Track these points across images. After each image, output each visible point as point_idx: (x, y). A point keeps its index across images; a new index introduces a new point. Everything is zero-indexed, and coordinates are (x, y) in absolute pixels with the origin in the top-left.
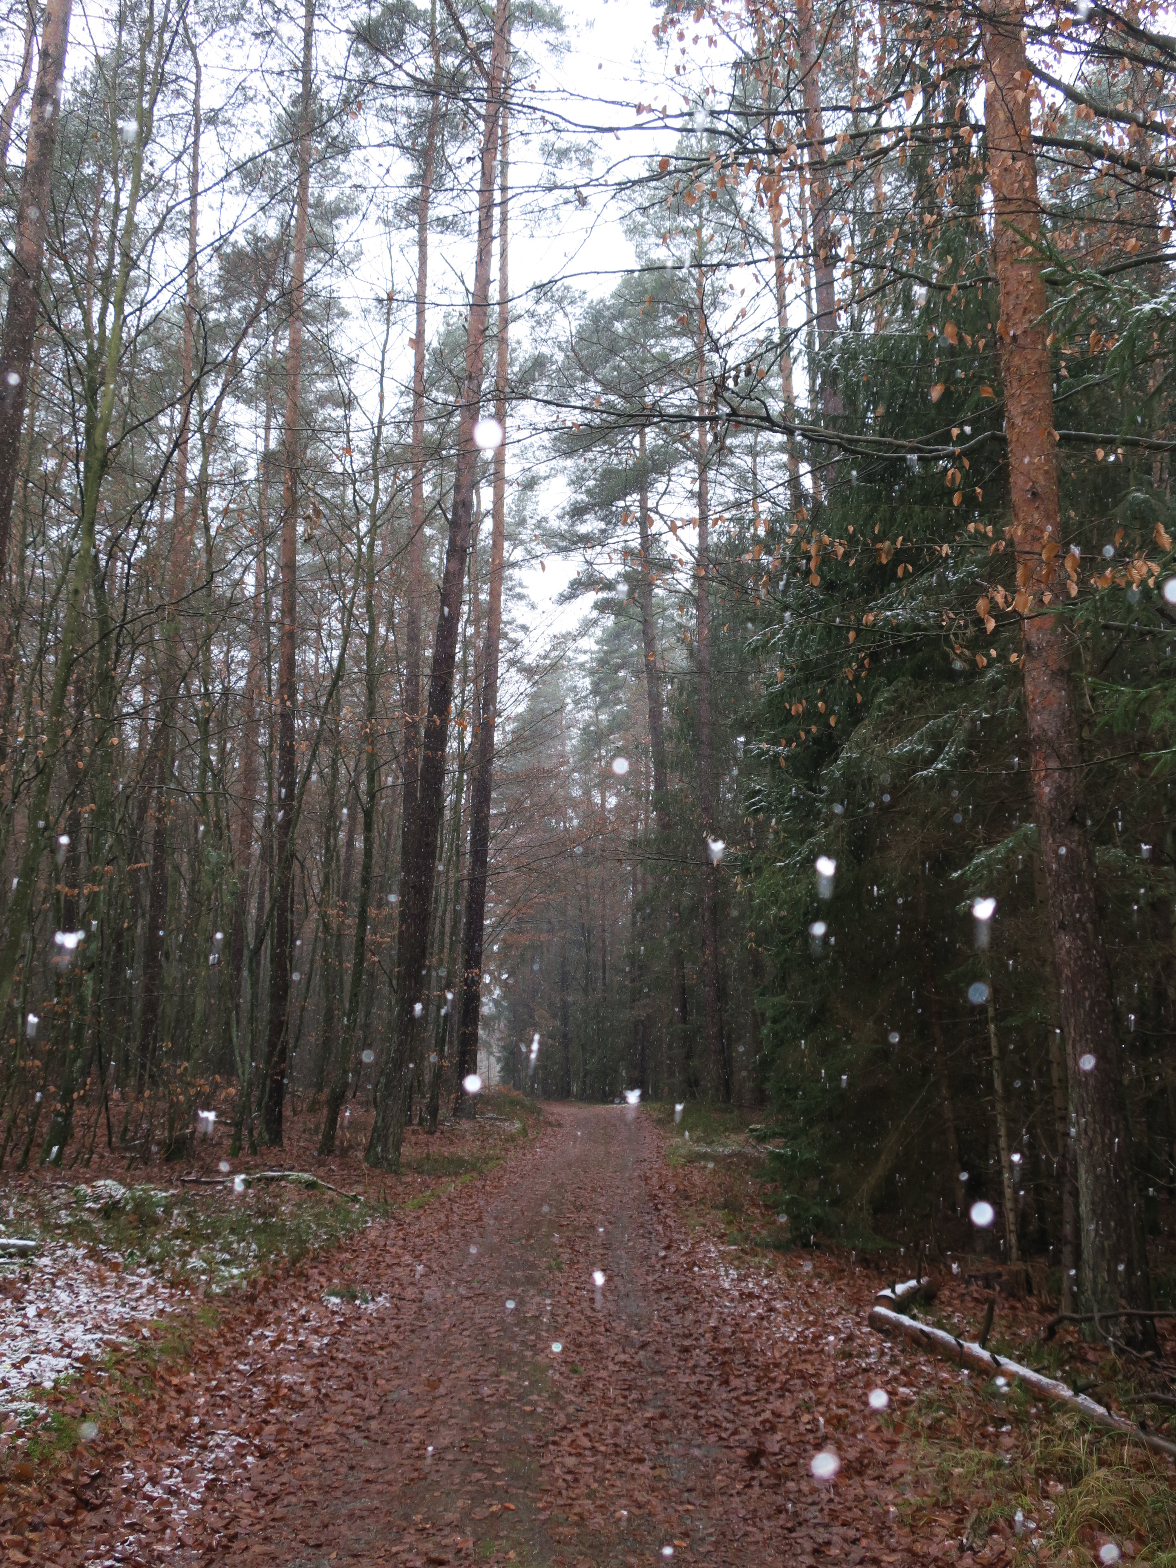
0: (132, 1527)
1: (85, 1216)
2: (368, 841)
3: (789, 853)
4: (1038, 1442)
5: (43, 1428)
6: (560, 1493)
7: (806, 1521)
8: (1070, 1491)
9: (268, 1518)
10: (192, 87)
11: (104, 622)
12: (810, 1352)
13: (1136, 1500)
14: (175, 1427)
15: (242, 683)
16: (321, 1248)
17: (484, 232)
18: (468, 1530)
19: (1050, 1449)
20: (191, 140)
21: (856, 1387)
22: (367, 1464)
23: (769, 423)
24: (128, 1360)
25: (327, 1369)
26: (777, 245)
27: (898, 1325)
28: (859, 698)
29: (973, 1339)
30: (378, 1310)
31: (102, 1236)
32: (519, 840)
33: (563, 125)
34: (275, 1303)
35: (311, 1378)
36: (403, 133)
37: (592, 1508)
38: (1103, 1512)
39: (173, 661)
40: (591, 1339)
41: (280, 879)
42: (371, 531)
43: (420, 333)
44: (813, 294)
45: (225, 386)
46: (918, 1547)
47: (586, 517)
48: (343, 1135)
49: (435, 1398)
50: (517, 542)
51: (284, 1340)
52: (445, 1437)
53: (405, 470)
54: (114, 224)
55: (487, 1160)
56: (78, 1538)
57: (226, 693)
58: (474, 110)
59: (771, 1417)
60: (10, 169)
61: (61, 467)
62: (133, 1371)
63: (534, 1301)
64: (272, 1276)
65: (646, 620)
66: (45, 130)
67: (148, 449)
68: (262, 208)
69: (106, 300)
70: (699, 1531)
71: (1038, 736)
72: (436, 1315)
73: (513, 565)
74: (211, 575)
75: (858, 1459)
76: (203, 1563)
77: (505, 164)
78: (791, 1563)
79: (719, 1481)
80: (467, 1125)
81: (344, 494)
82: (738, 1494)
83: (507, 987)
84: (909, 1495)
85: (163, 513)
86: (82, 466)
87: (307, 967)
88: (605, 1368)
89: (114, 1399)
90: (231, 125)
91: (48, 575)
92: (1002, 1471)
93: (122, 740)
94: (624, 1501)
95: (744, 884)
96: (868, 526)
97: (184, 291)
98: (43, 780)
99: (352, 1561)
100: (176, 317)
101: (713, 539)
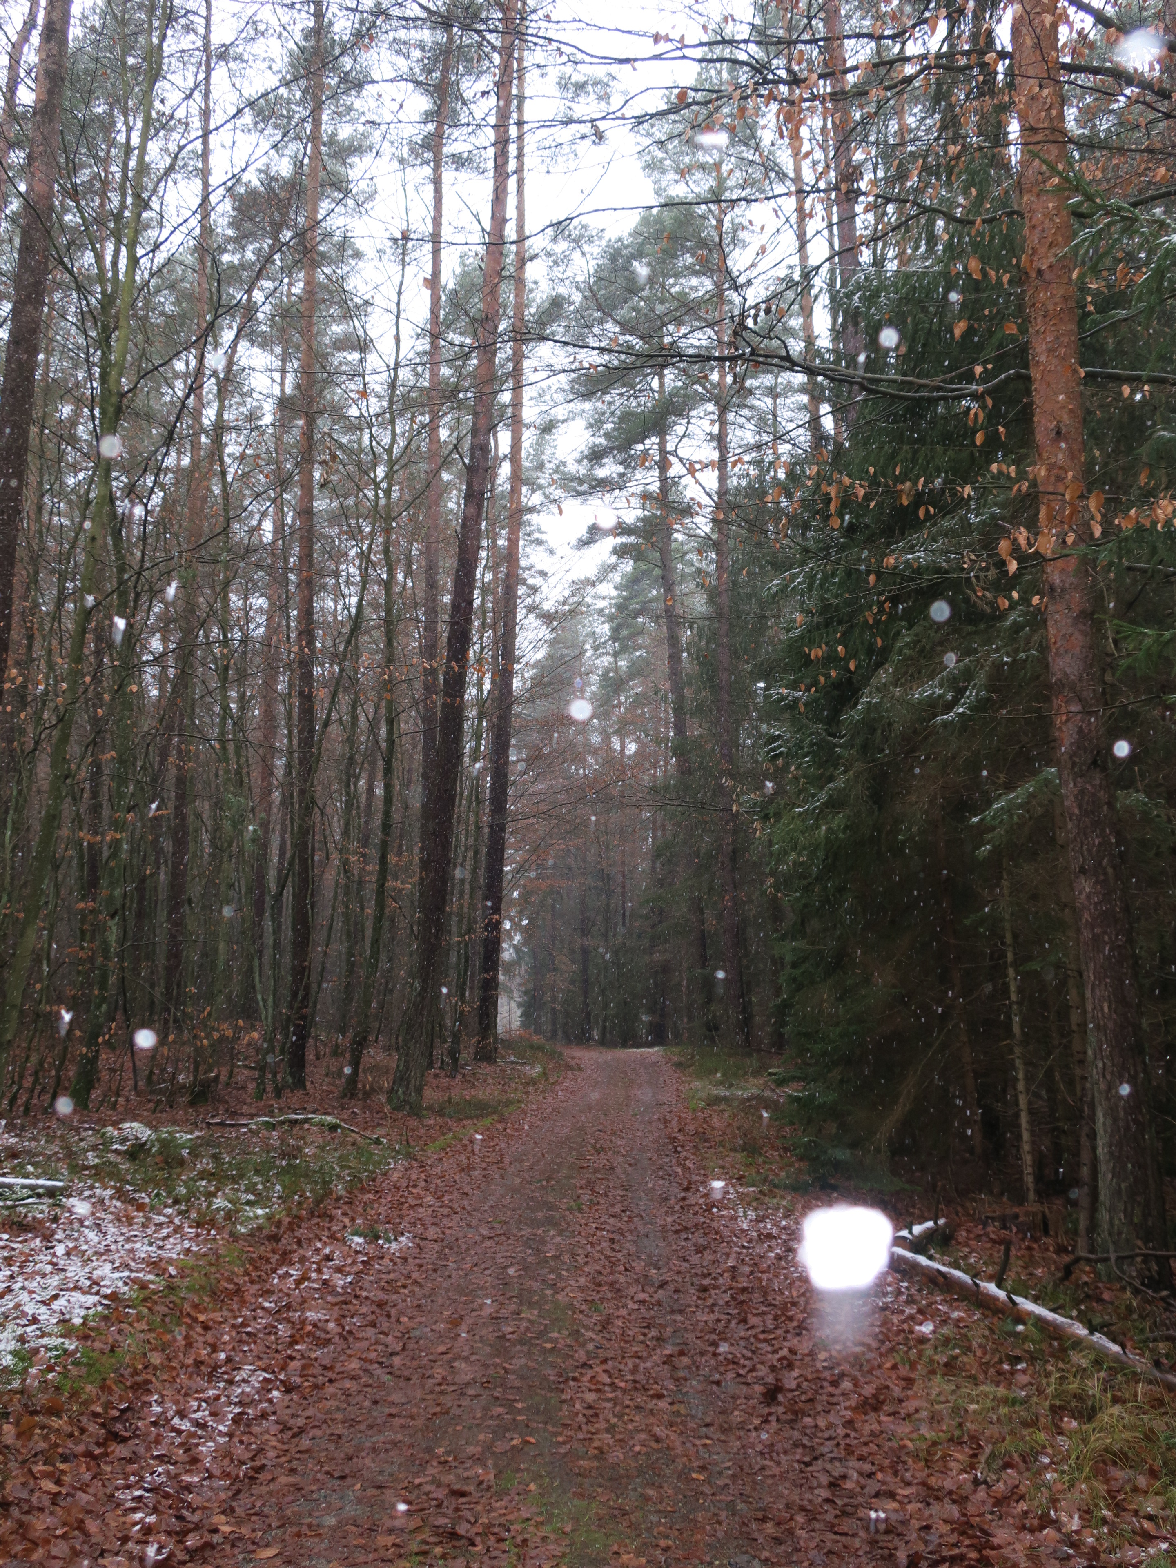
0: (158, 1457)
1: (112, 1157)
2: (388, 787)
3: (809, 799)
4: (1053, 1379)
5: (73, 1363)
6: (580, 1428)
7: (822, 1455)
8: (1084, 1427)
9: (294, 1449)
10: (203, 22)
11: (122, 569)
13: (1150, 1436)
14: (202, 1363)
15: (261, 631)
16: (344, 1189)
17: (500, 169)
18: (490, 1463)
19: (1064, 1387)
20: (201, 76)
21: (872, 1325)
22: (390, 1399)
23: (789, 363)
24: (155, 1297)
25: (350, 1307)
26: (798, 179)
27: (915, 1265)
28: (880, 643)
29: (990, 1279)
30: (400, 1250)
31: (129, 1177)
32: (539, 787)
33: (579, 56)
34: (299, 1243)
35: (335, 1316)
36: (417, 67)
37: (611, 1442)
38: (1116, 1447)
39: (192, 608)
40: (611, 1278)
41: (301, 826)
42: (389, 476)
43: (436, 273)
44: (835, 229)
45: (240, 330)
46: (932, 1481)
47: (605, 460)
48: (366, 1079)
49: (456, 1336)
50: (535, 487)
51: (308, 1279)
52: (465, 1372)
53: (422, 414)
54: (125, 164)
55: (508, 1103)
56: (108, 1469)
57: (245, 640)
58: (489, 42)
59: (789, 1356)
60: (20, 109)
61: (77, 414)
62: (162, 1309)
63: (554, 1241)
64: (296, 1217)
65: (665, 565)
66: (54, 67)
67: (163, 394)
68: (275, 146)
69: (118, 243)
70: (716, 1464)
71: (1060, 680)
72: (458, 1254)
73: (531, 510)
74: (228, 521)
75: (874, 1395)
76: (230, 1494)
77: (521, 98)
78: (808, 1496)
79: (737, 1416)
80: (488, 1069)
81: (360, 439)
82: (756, 1429)
83: (527, 933)
84: (924, 1430)
85: (179, 460)
86: (97, 412)
87: (328, 913)
88: (625, 1306)
89: (142, 1336)
90: (242, 61)
91: (66, 522)
92: (1017, 1407)
93: (142, 688)
94: (644, 1436)
95: (763, 829)
96: (889, 467)
97: (197, 232)
98: (63, 729)
99: (376, 1492)
100: (190, 259)
101: (732, 483)
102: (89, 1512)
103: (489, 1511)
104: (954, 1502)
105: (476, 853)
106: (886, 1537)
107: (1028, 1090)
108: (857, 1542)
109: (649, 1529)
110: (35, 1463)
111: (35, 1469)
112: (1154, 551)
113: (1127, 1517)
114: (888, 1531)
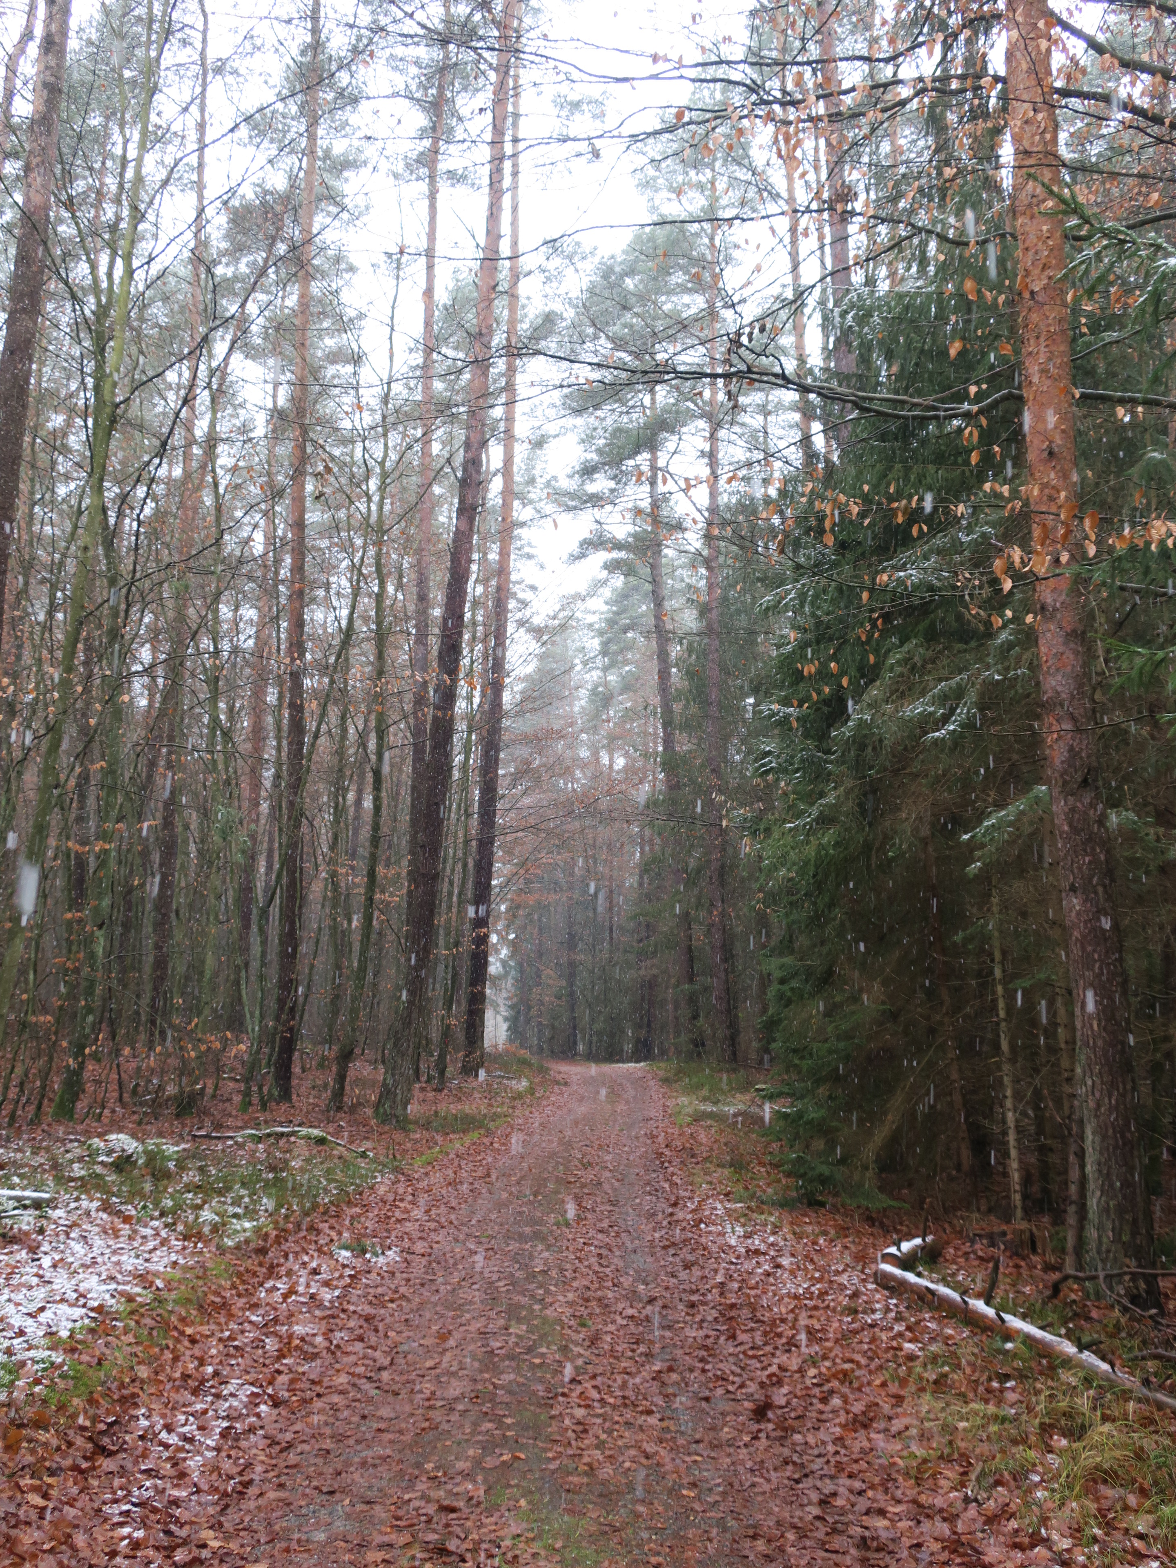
0: (147, 1472)
1: (98, 1169)
2: (377, 799)
3: (799, 815)
4: (1042, 1397)
5: (60, 1376)
6: (569, 1444)
7: (813, 1472)
8: (1075, 1445)
9: (282, 1464)
10: (199, 36)
12: (816, 1308)
13: (1140, 1455)
14: (189, 1376)
15: (252, 642)
16: (331, 1202)
17: (495, 186)
18: (479, 1478)
19: (1054, 1405)
20: (198, 90)
21: (861, 1342)
22: (379, 1413)
23: (784, 380)
24: (142, 1310)
25: (338, 1321)
26: (791, 200)
27: (903, 1283)
28: (872, 660)
29: (978, 1296)
30: (388, 1264)
31: (115, 1189)
32: (527, 801)
33: (576, 75)
34: (286, 1256)
35: (323, 1330)
36: (413, 84)
37: (601, 1458)
38: (1106, 1466)
39: (181, 617)
40: (599, 1293)
41: (289, 838)
42: (382, 488)
43: (430, 289)
44: (827, 249)
45: (233, 342)
46: (923, 1499)
47: (596, 476)
48: (352, 1093)
49: (444, 1351)
50: (526, 502)
51: (296, 1293)
52: (455, 1388)
53: (415, 428)
54: (122, 175)
55: (495, 1117)
56: (95, 1483)
57: (235, 650)
58: (486, 61)
59: (778, 1372)
60: (16, 120)
61: (69, 424)
62: (148, 1321)
63: (542, 1256)
64: (283, 1230)
65: (655, 581)
66: (52, 79)
67: (155, 405)
68: (270, 161)
69: (114, 254)
70: (707, 1481)
71: (1051, 698)
72: (446, 1269)
73: (523, 524)
74: (222, 533)
75: (864, 1413)
76: (218, 1509)
77: (516, 116)
78: (798, 1513)
79: (726, 1433)
80: (475, 1083)
81: (353, 451)
82: (745, 1445)
83: (514, 946)
84: (914, 1448)
85: (170, 471)
86: (90, 422)
87: (315, 925)
88: (613, 1322)
89: (129, 1349)
90: (239, 75)
91: (57, 532)
92: (1007, 1425)
93: (132, 698)
94: (633, 1452)
95: (752, 845)
96: (883, 485)
97: (192, 244)
98: (53, 738)
99: (365, 1507)
100: (184, 271)
101: (723, 499)
102: (77, 1526)
103: (479, 1527)
104: (945, 1520)
105: (465, 865)
106: (876, 1555)
107: (1016, 1108)
108: (848, 1560)
109: (639, 1546)
110: (22, 1477)
111: (22, 1483)
112: (1147, 571)
113: (1118, 1535)
114: (878, 1550)
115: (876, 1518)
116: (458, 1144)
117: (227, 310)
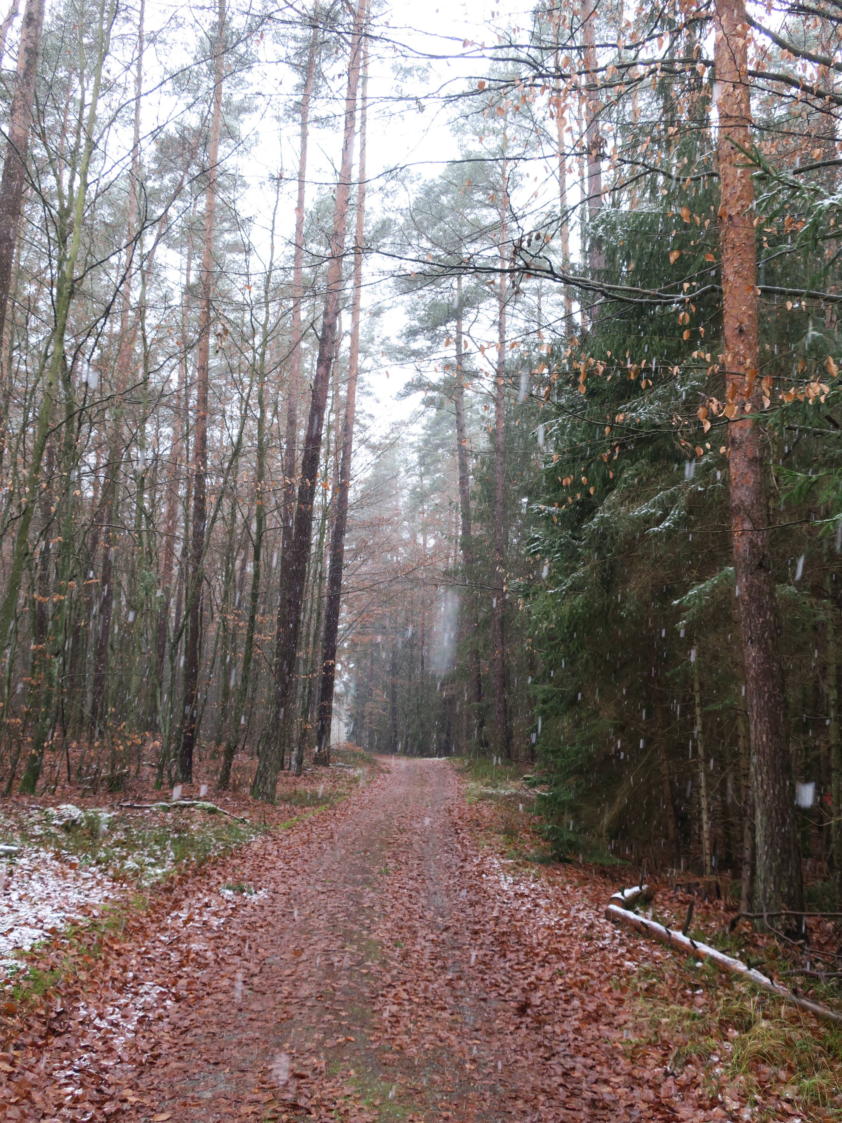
0: (85, 1047)
1: (53, 830)
2: (257, 567)
3: (559, 583)
4: (721, 1002)
5: (23, 978)
6: (386, 1031)
7: (558, 1053)
8: (743, 1036)
9: (181, 1043)
10: (138, 15)
11: (69, 407)
12: (563, 936)
13: (789, 1043)
14: (116, 979)
15: (168, 452)
16: (219, 855)
17: (349, 129)
18: (322, 1055)
19: (729, 1007)
20: (137, 55)
21: (594, 960)
22: (251, 1007)
23: (551, 273)
24: (83, 932)
25: (222, 941)
26: (560, 144)
27: (626, 919)
28: (611, 475)
29: (678, 928)
30: (259, 900)
31: (64, 844)
32: (364, 569)
33: (408, 52)
34: (186, 894)
35: (212, 947)
36: (292, 53)
37: (408, 1041)
38: (765, 1051)
39: (118, 435)
40: (409, 923)
41: (194, 593)
42: (264, 343)
43: (301, 201)
44: (586, 181)
45: (159, 236)
46: (636, 1073)
47: (418, 337)
48: (235, 776)
49: (298, 963)
50: (367, 353)
51: (193, 920)
52: (305, 990)
53: (288, 301)
54: (80, 114)
55: (337, 795)
56: (48, 1055)
57: (156, 458)
58: (344, 38)
59: (535, 981)
60: (4, 72)
61: (39, 291)
62: (87, 940)
63: (369, 896)
64: (184, 875)
65: (459, 413)
66: (32, 45)
67: (101, 280)
68: (188, 108)
69: (74, 171)
70: (483, 1058)
71: (737, 505)
72: (301, 904)
73: (364, 371)
74: (149, 374)
75: (595, 1011)
76: (136, 1074)
77: (365, 78)
78: (547, 1082)
79: (497, 1024)
80: (323, 770)
81: (243, 316)
82: (511, 1033)
83: (354, 672)
84: (630, 1036)
85: (112, 328)
86: (55, 291)
87: (211, 656)
88: (419, 944)
89: (73, 959)
90: (166, 44)
91: (29, 370)
92: (696, 1021)
93: (82, 492)
94: (432, 1037)
95: (524, 604)
96: (621, 351)
97: (129, 167)
98: (24, 520)
99: (241, 1074)
100: (123, 184)
101: (509, 355)
102: (35, 1086)
103: (321, 1090)
104: (651, 1087)
105: (319, 614)
106: (602, 1112)
107: (708, 795)
108: (582, 1116)
109: (434, 1104)
112: (806, 417)
113: (772, 1100)
114: (604, 1108)
115: (602, 1086)
116: (311, 814)
117: (154, 212)
